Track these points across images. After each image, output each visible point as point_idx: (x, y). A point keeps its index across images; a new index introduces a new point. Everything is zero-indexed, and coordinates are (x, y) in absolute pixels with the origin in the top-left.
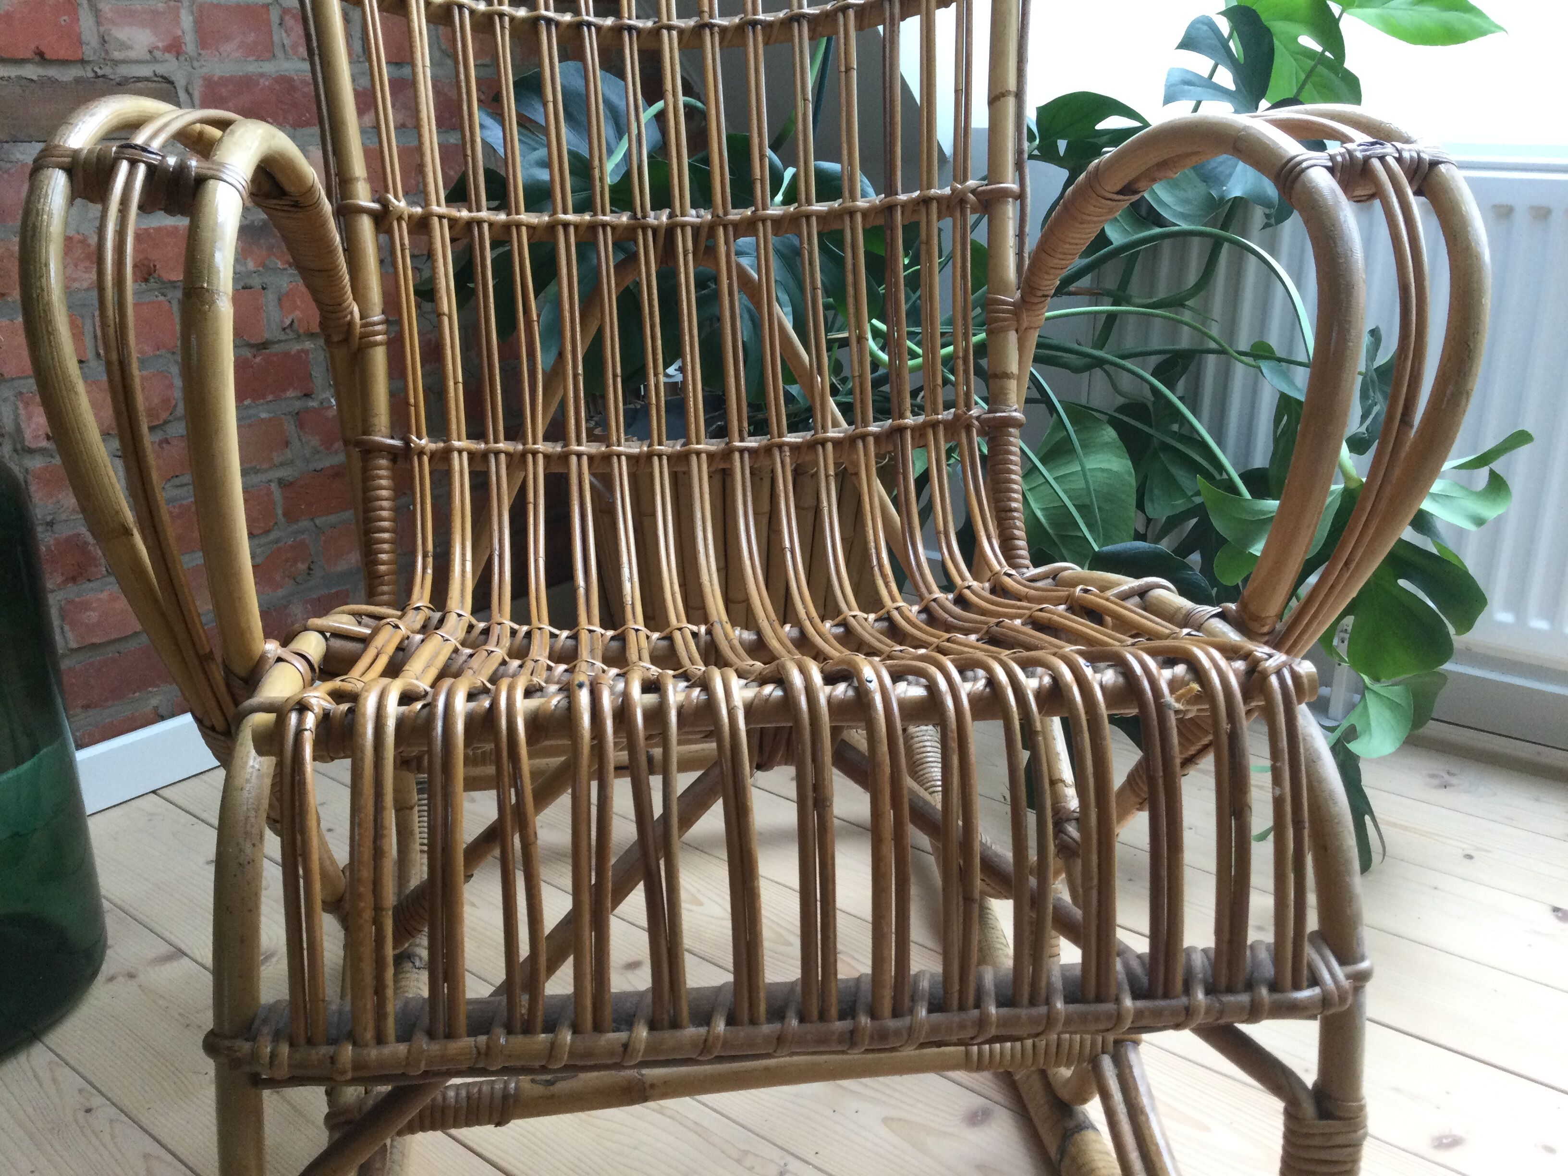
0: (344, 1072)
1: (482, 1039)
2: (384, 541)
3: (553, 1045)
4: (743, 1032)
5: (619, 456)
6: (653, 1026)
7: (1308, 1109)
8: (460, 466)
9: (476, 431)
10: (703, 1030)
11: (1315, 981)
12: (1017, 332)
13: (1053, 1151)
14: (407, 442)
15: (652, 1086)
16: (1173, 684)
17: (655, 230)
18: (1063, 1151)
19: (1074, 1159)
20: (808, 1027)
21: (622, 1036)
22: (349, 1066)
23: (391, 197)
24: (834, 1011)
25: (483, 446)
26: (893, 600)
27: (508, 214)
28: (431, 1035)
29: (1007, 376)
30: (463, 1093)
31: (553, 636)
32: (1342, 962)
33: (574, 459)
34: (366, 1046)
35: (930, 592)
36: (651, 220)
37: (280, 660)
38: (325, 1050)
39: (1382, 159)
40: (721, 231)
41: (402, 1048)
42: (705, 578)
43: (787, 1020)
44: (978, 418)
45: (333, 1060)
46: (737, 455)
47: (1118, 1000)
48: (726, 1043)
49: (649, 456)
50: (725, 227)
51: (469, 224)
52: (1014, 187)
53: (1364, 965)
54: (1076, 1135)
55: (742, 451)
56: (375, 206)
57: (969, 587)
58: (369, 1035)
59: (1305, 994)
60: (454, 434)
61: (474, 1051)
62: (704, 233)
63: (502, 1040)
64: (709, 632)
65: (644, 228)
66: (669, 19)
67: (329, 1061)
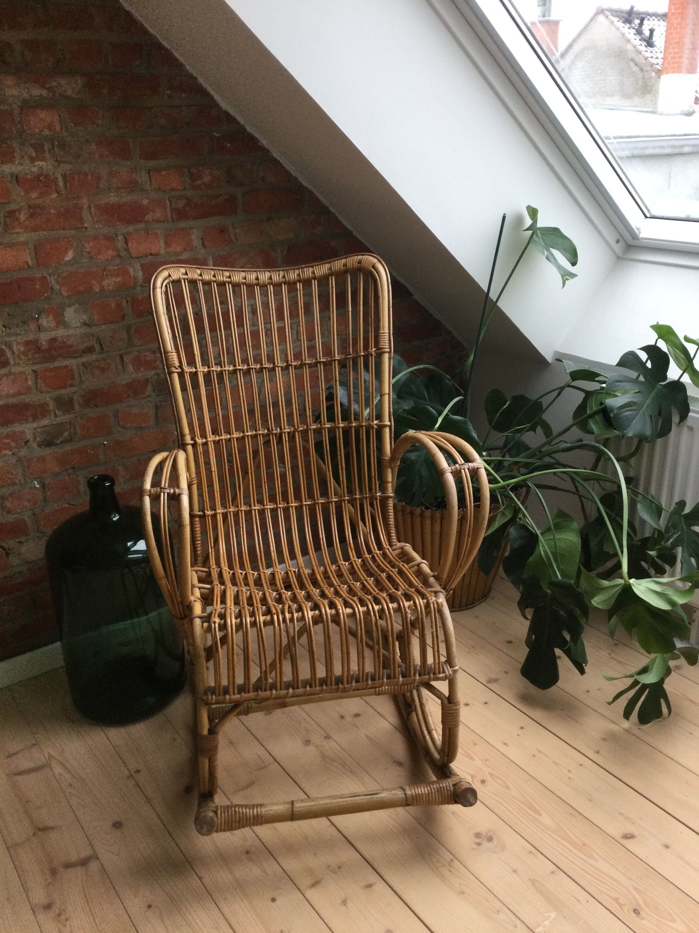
1: (255, 693)
2: (199, 544)
3: (271, 694)
4: (313, 689)
5: (267, 509)
6: (293, 689)
7: (446, 702)
8: (220, 518)
9: (224, 506)
10: (304, 689)
11: (444, 672)
12: (391, 468)
14: (204, 513)
15: (288, 703)
16: (409, 607)
17: (276, 434)
20: (328, 687)
21: (286, 691)
23: (197, 439)
25: (226, 510)
26: (354, 558)
27: (230, 435)
28: (245, 693)
29: (388, 482)
31: (253, 574)
32: (451, 667)
33: (253, 511)
35: (365, 554)
36: (275, 432)
37: (195, 601)
39: (464, 469)
40: (297, 433)
41: (239, 696)
42: (296, 550)
44: (379, 496)
45: (224, 699)
46: (304, 506)
47: (398, 678)
48: (309, 692)
49: (277, 508)
50: (298, 432)
51: (219, 441)
52: (389, 423)
53: (456, 668)
55: (306, 505)
56: (192, 442)
57: (376, 553)
58: (232, 693)
59: (441, 675)
60: (217, 509)
61: (254, 696)
62: (291, 434)
64: (299, 571)
65: (272, 434)
66: (278, 364)
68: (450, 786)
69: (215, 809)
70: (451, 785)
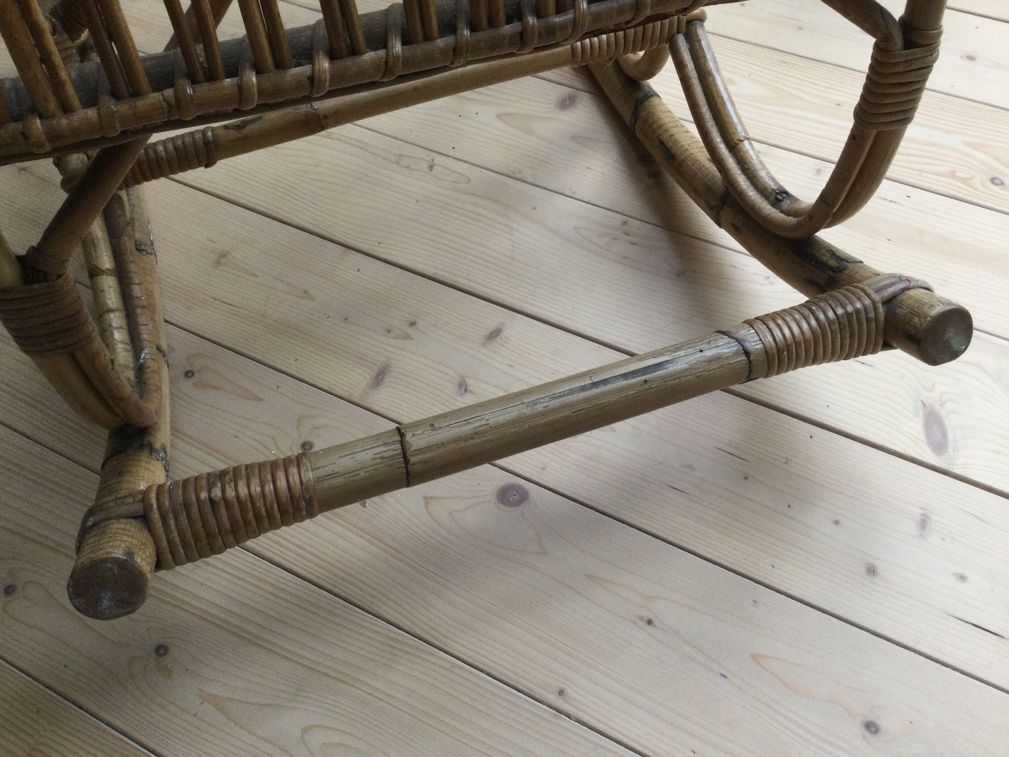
0: (40, 145)
1: (169, 92)
3: (240, 88)
4: (420, 49)
6: (332, 56)
7: (897, 41)
10: (381, 53)
13: (627, 117)
15: (326, 117)
18: (636, 114)
19: (646, 120)
20: (481, 35)
21: (306, 69)
22: (43, 138)
24: (502, 16)
28: (116, 96)
30: (171, 147)
34: (54, 116)
38: (13, 127)
41: (91, 113)
43: (459, 32)
45: (25, 135)
48: (406, 62)
54: (646, 103)
58: (53, 105)
61: (165, 105)
63: (189, 91)
67: (21, 137)
68: (875, 309)
69: (138, 508)
70: (880, 305)
